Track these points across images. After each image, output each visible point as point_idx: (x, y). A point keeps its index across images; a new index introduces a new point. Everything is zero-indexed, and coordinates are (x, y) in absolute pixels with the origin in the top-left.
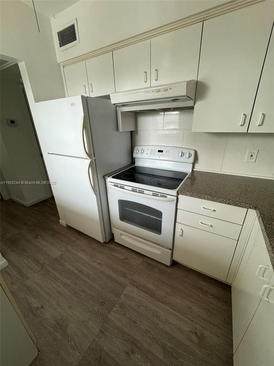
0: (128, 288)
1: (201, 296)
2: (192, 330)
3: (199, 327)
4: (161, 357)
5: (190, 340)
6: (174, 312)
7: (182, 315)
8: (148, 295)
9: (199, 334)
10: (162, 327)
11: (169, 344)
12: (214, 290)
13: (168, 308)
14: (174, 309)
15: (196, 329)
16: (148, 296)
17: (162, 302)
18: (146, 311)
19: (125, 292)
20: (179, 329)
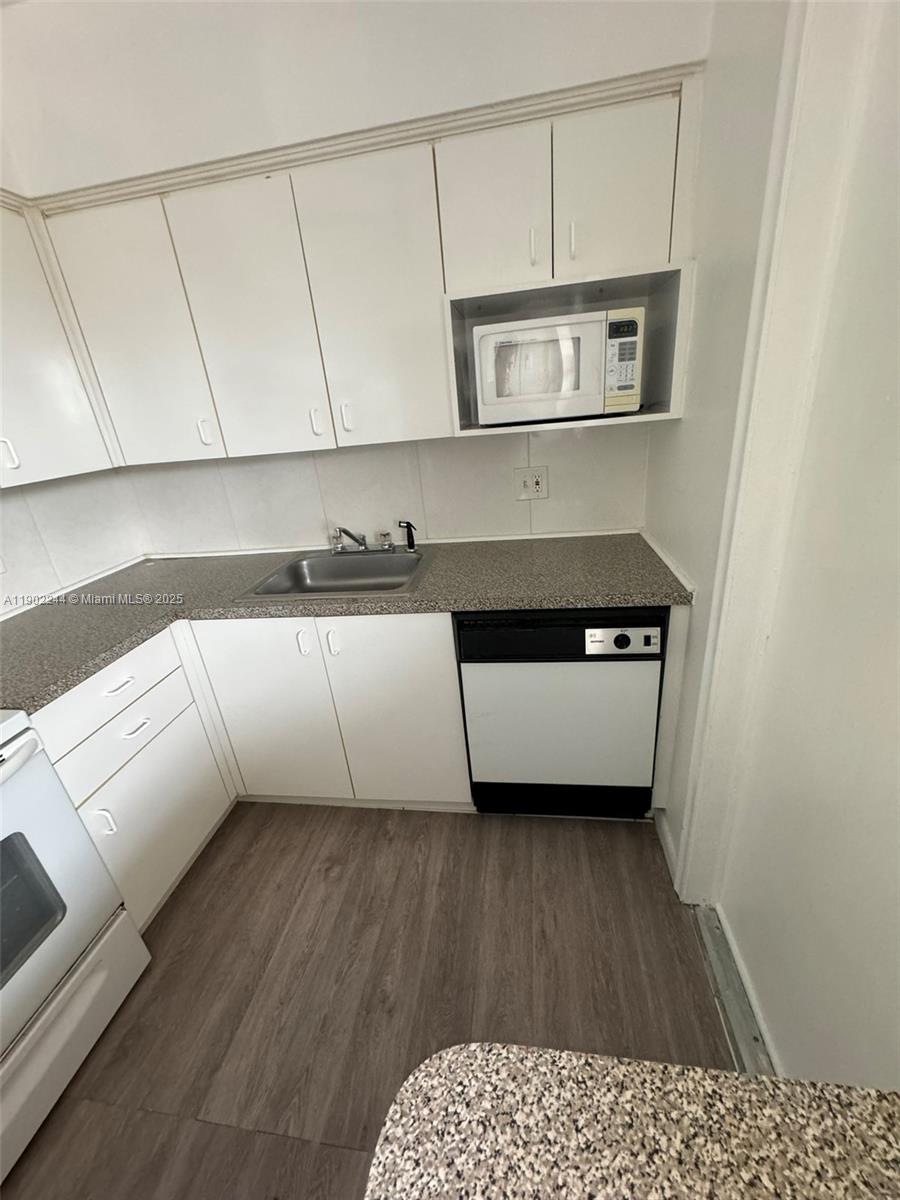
0: (214, 1118)
1: (251, 866)
2: (322, 877)
3: (316, 866)
4: (377, 930)
5: (339, 879)
6: (290, 921)
7: (295, 902)
8: (245, 1012)
9: (327, 865)
10: (325, 942)
11: (354, 918)
12: (237, 842)
13: (282, 939)
14: (284, 924)
15: (319, 870)
16: (249, 1010)
17: (267, 959)
18: (293, 1001)
19: (233, 1121)
20: (324, 902)
